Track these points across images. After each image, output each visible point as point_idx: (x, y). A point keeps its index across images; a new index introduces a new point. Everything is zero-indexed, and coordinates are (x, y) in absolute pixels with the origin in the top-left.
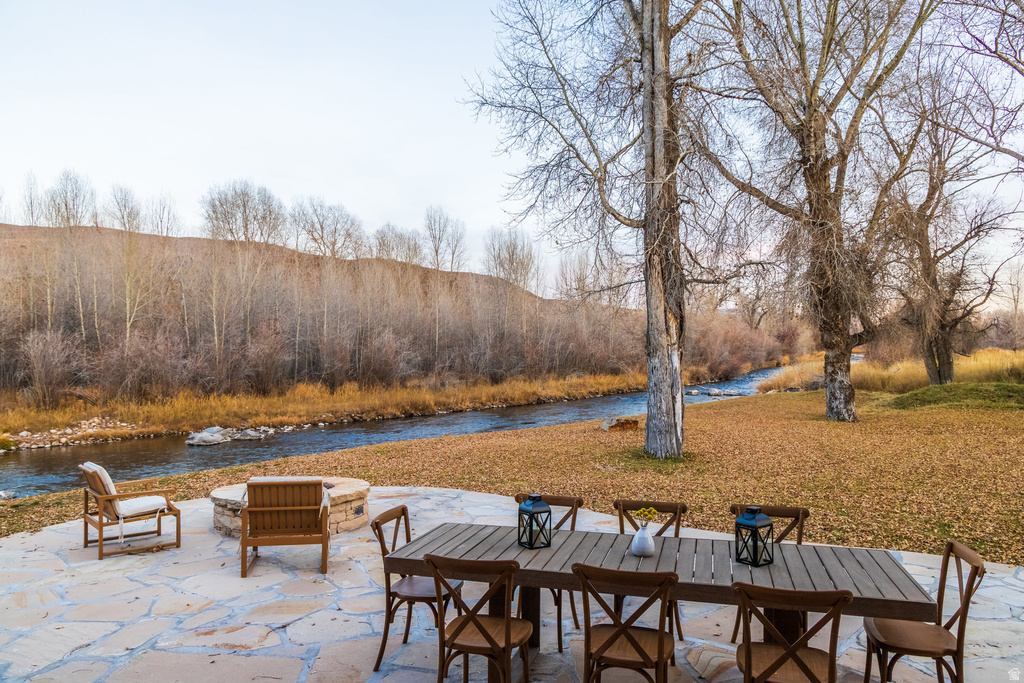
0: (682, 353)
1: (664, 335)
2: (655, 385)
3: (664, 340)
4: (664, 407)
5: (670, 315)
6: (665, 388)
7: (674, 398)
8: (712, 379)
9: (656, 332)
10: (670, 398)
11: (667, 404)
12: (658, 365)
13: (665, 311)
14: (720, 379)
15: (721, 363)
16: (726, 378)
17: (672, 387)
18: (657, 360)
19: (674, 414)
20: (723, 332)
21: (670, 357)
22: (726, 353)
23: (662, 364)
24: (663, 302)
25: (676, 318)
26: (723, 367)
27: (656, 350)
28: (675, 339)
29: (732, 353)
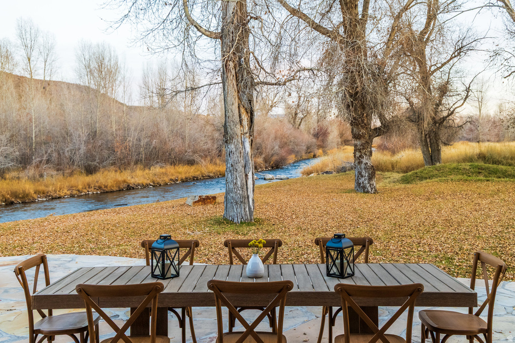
0: (252, 141)
1: (238, 126)
2: (232, 166)
3: (238, 130)
4: (239, 183)
5: (242, 110)
6: (240, 167)
7: (246, 175)
8: (266, 168)
9: (232, 124)
10: (244, 176)
11: (242, 180)
12: (234, 150)
13: (239, 107)
14: (272, 168)
15: (272, 155)
16: (277, 166)
17: (245, 166)
18: (233, 146)
19: (247, 188)
20: (274, 131)
21: (243, 143)
22: (277, 147)
23: (237, 149)
24: (237, 99)
25: (247, 112)
26: (275, 158)
27: (232, 138)
28: (246, 129)
29: (281, 147)
